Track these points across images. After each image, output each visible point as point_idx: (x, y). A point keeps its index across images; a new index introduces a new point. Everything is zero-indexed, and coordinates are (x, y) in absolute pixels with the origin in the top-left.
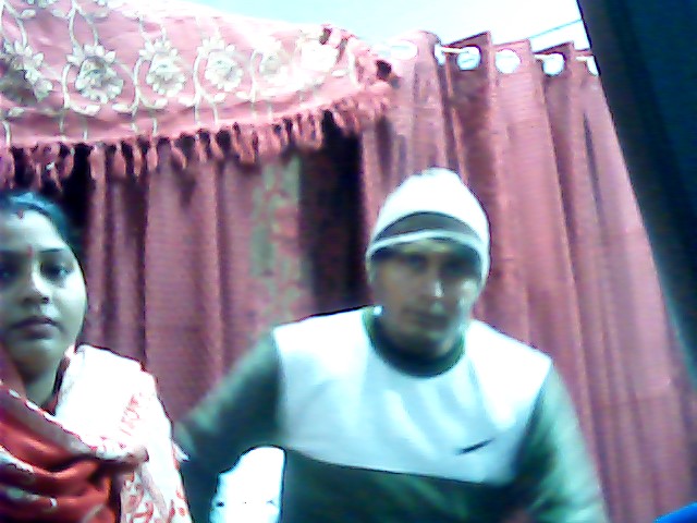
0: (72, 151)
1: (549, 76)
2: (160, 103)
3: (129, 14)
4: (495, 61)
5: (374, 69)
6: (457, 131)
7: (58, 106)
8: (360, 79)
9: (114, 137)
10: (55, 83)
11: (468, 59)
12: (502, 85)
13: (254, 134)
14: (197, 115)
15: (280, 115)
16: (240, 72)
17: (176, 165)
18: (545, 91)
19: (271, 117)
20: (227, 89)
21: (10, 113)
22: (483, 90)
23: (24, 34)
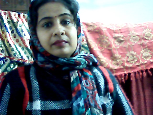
0: (127, 75)
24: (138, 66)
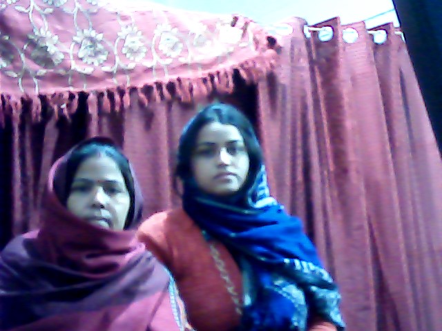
0: (77, 97)
1: (377, 44)
2: (131, 66)
3: (111, 10)
4: (342, 35)
5: (265, 42)
6: (319, 80)
7: (68, 69)
8: (257, 48)
9: (103, 87)
10: (65, 54)
11: (325, 34)
12: (347, 50)
13: (190, 84)
14: (154, 72)
15: (207, 72)
16: (181, 45)
17: (141, 104)
18: (375, 54)
19: (201, 73)
20: (172, 56)
21: (38, 74)
22: (335, 54)
23: (46, 23)
24: (110, 74)
